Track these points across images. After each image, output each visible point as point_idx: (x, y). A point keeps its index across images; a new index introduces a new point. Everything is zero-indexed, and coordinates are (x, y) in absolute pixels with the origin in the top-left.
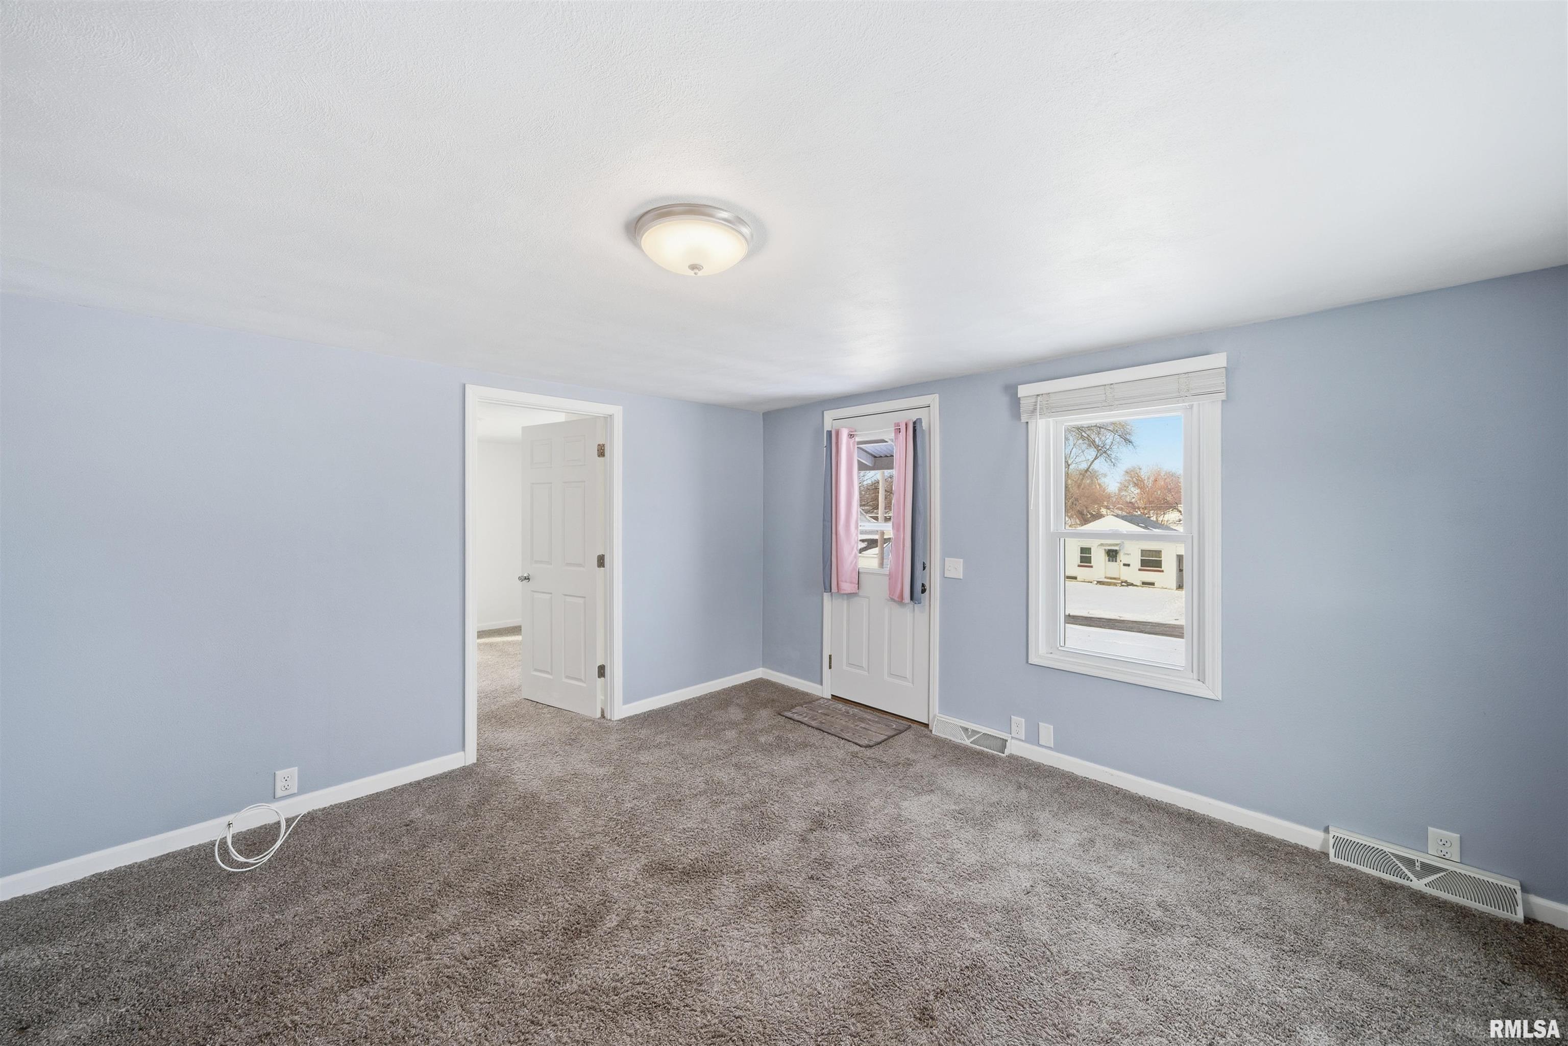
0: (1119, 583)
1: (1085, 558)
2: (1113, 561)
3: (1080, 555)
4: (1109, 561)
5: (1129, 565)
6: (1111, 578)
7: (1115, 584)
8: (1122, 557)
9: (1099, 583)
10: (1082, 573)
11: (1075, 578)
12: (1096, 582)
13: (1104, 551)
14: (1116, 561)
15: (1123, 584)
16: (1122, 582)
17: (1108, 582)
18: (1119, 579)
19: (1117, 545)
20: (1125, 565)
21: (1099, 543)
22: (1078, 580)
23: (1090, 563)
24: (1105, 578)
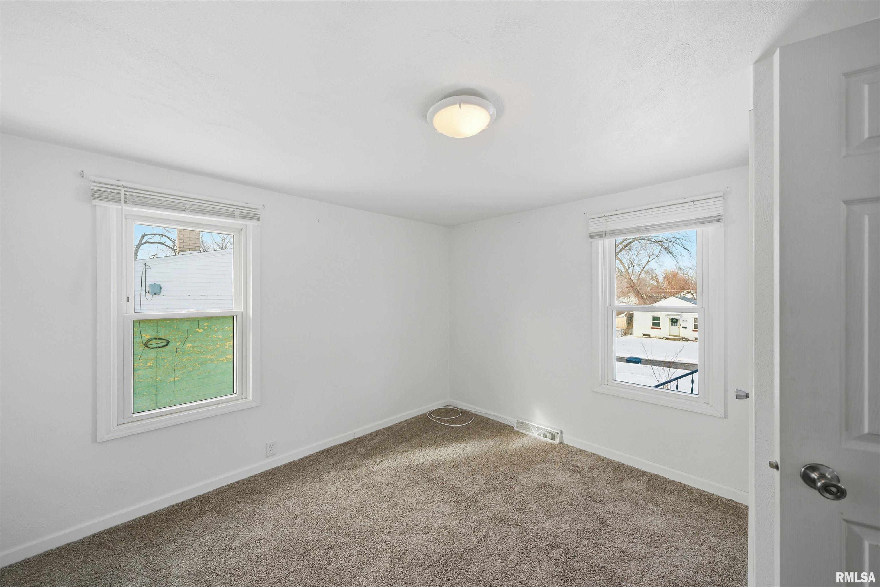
0: (681, 339)
1: (656, 323)
2: (675, 325)
3: (652, 321)
4: (672, 325)
5: (686, 328)
6: (674, 336)
7: (678, 340)
8: (681, 323)
9: (667, 339)
10: (654, 333)
11: (649, 336)
12: (665, 339)
13: (668, 319)
14: (677, 325)
15: (683, 340)
16: (683, 338)
17: (673, 339)
18: (679, 336)
19: (679, 315)
20: (683, 328)
21: (667, 314)
22: (651, 337)
23: (659, 326)
24: (670, 335)
